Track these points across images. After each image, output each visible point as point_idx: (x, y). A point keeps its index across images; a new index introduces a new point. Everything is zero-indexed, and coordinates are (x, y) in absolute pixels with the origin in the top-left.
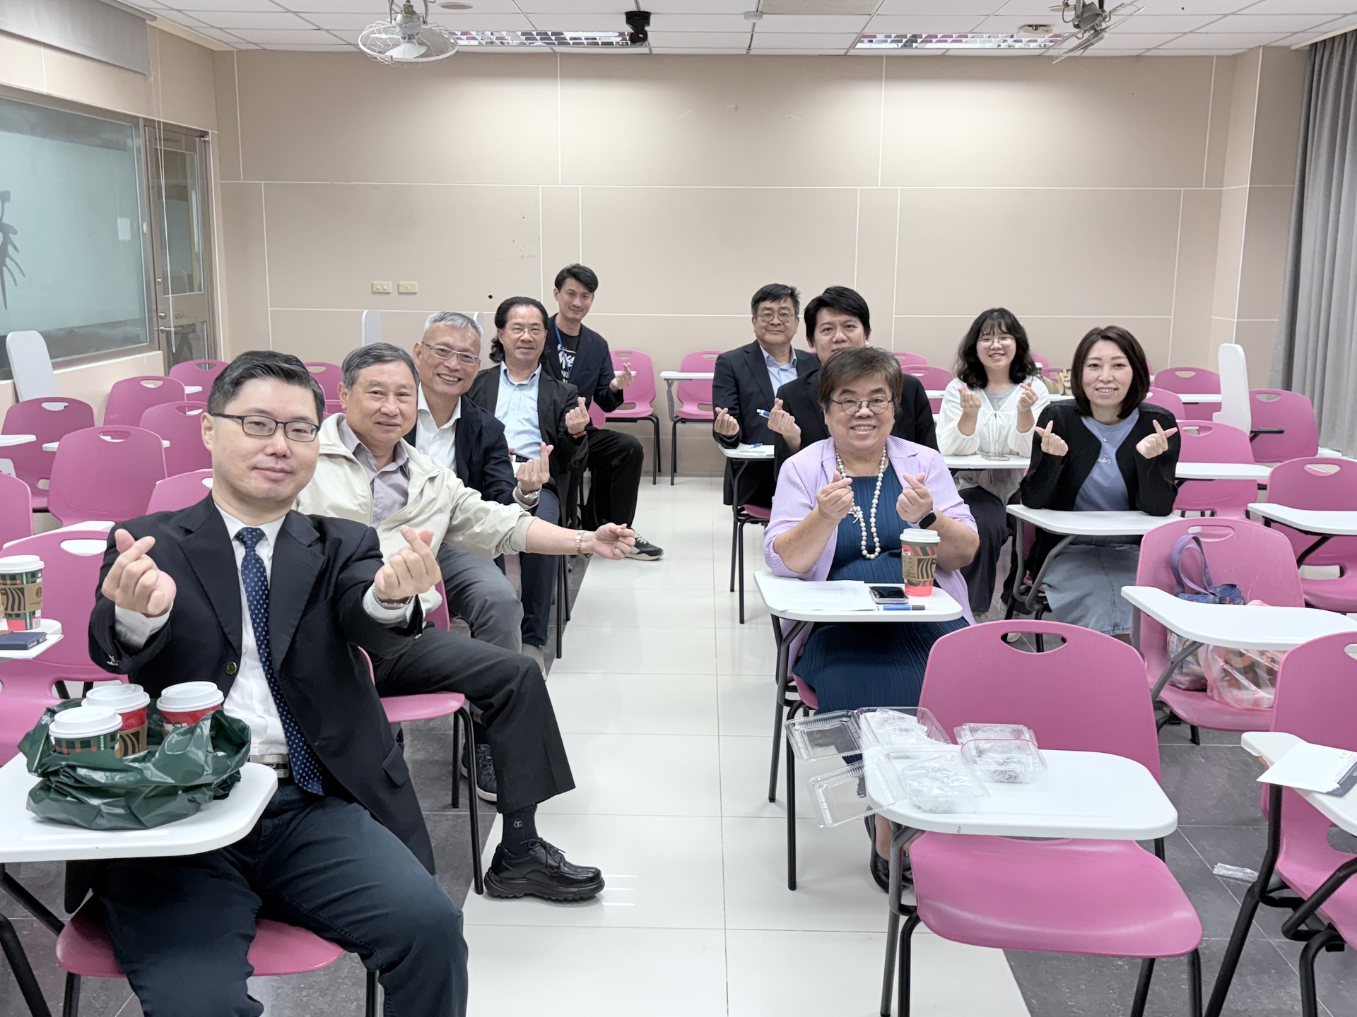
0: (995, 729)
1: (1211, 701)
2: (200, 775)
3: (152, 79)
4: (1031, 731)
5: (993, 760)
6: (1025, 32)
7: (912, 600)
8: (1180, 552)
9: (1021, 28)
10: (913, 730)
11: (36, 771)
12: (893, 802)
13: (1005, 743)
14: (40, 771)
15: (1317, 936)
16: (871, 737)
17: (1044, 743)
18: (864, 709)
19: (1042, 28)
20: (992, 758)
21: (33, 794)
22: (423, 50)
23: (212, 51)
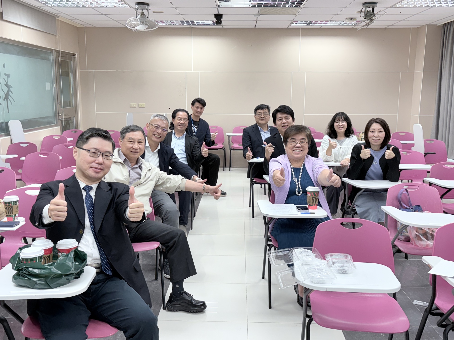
0: (339, 255)
1: (412, 245)
2: (70, 271)
3: (58, 37)
4: (351, 256)
5: (338, 266)
6: (348, 20)
7: (310, 211)
8: (401, 194)
9: (346, 19)
10: (311, 256)
11: (15, 269)
12: (304, 280)
13: (342, 260)
14: (16, 269)
15: (449, 326)
16: (296, 258)
17: (355, 260)
18: (294, 248)
19: (353, 19)
20: (337, 265)
21: (14, 277)
22: (147, 27)
23: (78, 27)
